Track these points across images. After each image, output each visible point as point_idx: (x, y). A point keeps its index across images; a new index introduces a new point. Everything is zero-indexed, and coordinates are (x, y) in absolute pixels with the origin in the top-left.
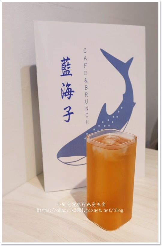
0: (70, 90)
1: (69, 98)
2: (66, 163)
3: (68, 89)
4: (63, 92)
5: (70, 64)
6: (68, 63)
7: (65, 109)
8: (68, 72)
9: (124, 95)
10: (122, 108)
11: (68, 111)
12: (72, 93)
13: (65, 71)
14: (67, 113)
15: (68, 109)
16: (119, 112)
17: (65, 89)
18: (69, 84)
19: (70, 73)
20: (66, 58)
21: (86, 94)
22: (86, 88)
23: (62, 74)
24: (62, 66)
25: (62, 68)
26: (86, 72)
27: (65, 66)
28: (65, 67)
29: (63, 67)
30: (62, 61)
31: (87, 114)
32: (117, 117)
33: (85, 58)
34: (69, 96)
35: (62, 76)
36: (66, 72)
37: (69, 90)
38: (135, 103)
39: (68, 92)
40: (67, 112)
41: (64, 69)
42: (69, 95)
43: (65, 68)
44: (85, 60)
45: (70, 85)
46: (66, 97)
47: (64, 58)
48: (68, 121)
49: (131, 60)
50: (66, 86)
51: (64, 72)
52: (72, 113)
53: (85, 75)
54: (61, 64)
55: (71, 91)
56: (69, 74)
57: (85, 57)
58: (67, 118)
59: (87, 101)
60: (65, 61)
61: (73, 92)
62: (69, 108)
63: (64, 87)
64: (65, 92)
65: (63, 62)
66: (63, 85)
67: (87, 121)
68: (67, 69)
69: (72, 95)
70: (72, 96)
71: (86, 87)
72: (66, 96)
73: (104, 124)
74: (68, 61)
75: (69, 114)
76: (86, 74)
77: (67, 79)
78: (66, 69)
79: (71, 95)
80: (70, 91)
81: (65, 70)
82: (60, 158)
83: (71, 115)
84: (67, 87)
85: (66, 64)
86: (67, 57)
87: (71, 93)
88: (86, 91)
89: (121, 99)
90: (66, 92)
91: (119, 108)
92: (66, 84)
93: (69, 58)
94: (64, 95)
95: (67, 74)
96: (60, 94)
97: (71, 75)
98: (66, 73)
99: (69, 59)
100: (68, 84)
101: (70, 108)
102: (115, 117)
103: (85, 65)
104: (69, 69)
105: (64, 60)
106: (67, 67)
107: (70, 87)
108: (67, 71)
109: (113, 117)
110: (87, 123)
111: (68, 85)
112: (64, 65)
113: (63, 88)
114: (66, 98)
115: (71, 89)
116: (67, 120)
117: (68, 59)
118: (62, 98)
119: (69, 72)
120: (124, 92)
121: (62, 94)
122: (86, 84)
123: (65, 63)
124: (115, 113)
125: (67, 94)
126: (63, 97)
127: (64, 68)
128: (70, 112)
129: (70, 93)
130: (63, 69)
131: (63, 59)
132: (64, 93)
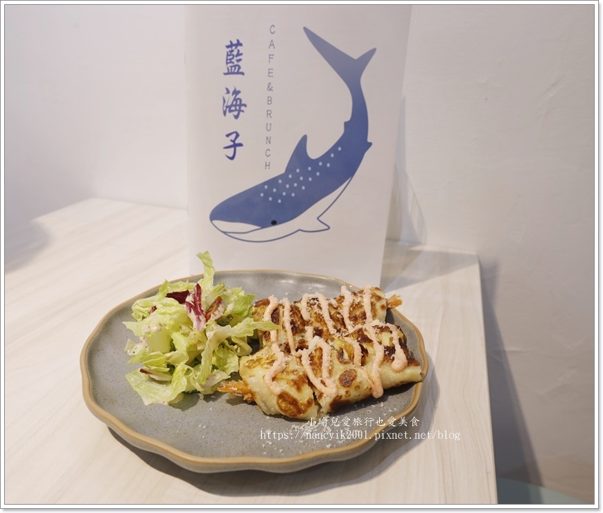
0: (238, 101)
1: (236, 117)
2: (225, 233)
3: (235, 99)
4: (226, 104)
5: (241, 54)
6: (238, 51)
7: (228, 136)
8: (237, 68)
9: (346, 124)
10: (340, 149)
11: (233, 139)
12: (243, 108)
13: (231, 67)
14: (232, 143)
15: (233, 137)
16: (332, 155)
17: (230, 99)
18: (237, 90)
19: (241, 71)
20: (235, 42)
21: (269, 112)
22: (270, 102)
23: (226, 71)
24: (228, 55)
25: (227, 59)
26: (270, 71)
27: (231, 57)
28: (233, 58)
29: (229, 58)
30: (228, 47)
31: (268, 150)
32: (328, 165)
33: (272, 44)
34: (236, 113)
35: (225, 74)
36: (233, 68)
37: (237, 102)
38: (370, 144)
39: (235, 106)
40: (231, 141)
41: (231, 62)
42: (236, 110)
43: (232, 61)
44: (272, 47)
45: (239, 92)
46: (232, 114)
47: (231, 42)
48: (232, 158)
49: (371, 53)
50: (233, 94)
51: (230, 68)
52: (241, 145)
53: (269, 76)
54: (226, 53)
55: (241, 105)
56: (238, 73)
57: (272, 41)
58: (230, 152)
59: (269, 125)
60: (234, 48)
61: (245, 105)
62: (234, 135)
63: (228, 95)
64: (230, 104)
65: (230, 49)
66: (226, 91)
67: (268, 164)
68: (236, 63)
69: (243, 111)
70: (241, 113)
71: (270, 99)
72: (230, 111)
73: (299, 175)
74: (239, 48)
75: (235, 145)
76: (270, 74)
77: (234, 82)
78: (233, 63)
79: (240, 111)
80: (238, 103)
81: (232, 64)
82: (214, 222)
83: (238, 148)
84: (234, 95)
85: (235, 53)
86: (238, 41)
87: (240, 108)
88: (269, 107)
89: (340, 131)
90: (232, 105)
91: (334, 149)
92: (231, 91)
93: (241, 42)
94: (228, 109)
95: (236, 71)
96: (220, 108)
97: (243, 74)
98: (234, 69)
99: (241, 45)
100: (235, 89)
101: (238, 135)
102: (324, 164)
103: (271, 56)
104: (240, 63)
105: (231, 45)
106: (235, 59)
107: (238, 96)
108: (235, 66)
109: (320, 164)
110: (267, 167)
111: (236, 92)
112: (230, 55)
113: (227, 97)
114: (230, 116)
115: (240, 100)
116: (231, 155)
117: (239, 44)
118: (223, 115)
119: (239, 68)
120: (348, 118)
121: (225, 108)
122: (270, 93)
123: (232, 51)
124: (325, 157)
125: (233, 108)
126: (225, 113)
127: (230, 59)
128: (237, 142)
129: (238, 108)
130: (229, 61)
131: (229, 44)
132: (227, 107)
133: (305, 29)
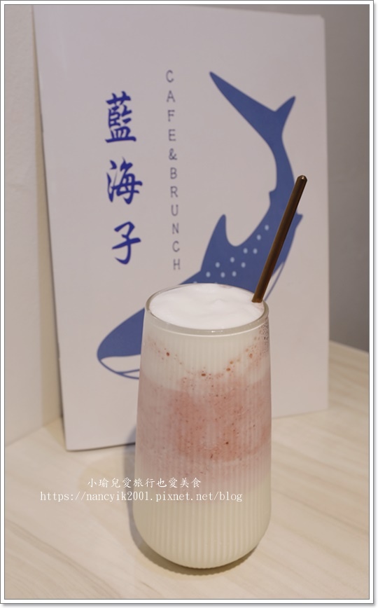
0: (130, 179)
1: (129, 201)
2: (121, 374)
3: (125, 176)
4: (112, 185)
5: (130, 112)
6: (125, 107)
7: (118, 229)
8: (125, 131)
9: (272, 194)
10: (267, 228)
11: (125, 233)
12: (137, 187)
13: (117, 130)
14: (124, 240)
15: (125, 230)
16: (259, 237)
17: (117, 176)
18: (127, 162)
19: (130, 135)
20: (119, 95)
21: (174, 190)
22: (174, 176)
23: (110, 137)
24: (110, 114)
25: (110, 120)
26: (172, 133)
27: (116, 116)
28: (118, 118)
29: (112, 117)
30: (109, 102)
31: (177, 242)
32: (255, 251)
33: (170, 96)
34: (127, 196)
35: (108, 141)
36: (120, 132)
37: (128, 180)
38: (301, 217)
39: (126, 185)
40: (124, 236)
41: (116, 124)
42: (127, 191)
43: (118, 121)
44: (171, 100)
45: (130, 165)
46: (122, 197)
47: (114, 95)
48: (126, 262)
49: (291, 102)
50: (121, 169)
51: (115, 133)
52: (137, 240)
53: (170, 140)
54: (107, 112)
55: (134, 183)
56: (127, 138)
57: (170, 92)
58: (122, 253)
59: (175, 207)
60: (118, 103)
61: (140, 183)
62: (127, 227)
63: (114, 171)
64: (117, 183)
65: (113, 105)
66: (111, 166)
67: (177, 262)
68: (123, 124)
69: (137, 192)
70: (135, 195)
71: (173, 171)
72: (119, 194)
73: (219, 270)
74: (126, 103)
75: (129, 242)
76: (172, 137)
77: (122, 151)
78: (119, 124)
79: (133, 192)
80: (130, 180)
81: (117, 127)
82: (105, 361)
83: (133, 246)
84: (124, 171)
85: (121, 110)
86: (124, 93)
87: (133, 188)
88: (173, 183)
89: (265, 205)
90: (121, 185)
91: (259, 229)
92: (119, 164)
93: (128, 94)
94: (115, 191)
95: (124, 136)
96: (103, 190)
97: (134, 139)
98: (122, 134)
99: (128, 99)
100: (124, 163)
101: (132, 227)
102: (250, 251)
103: (170, 113)
104: (128, 125)
105: (115, 100)
106: (122, 118)
107: (130, 171)
108: (122, 129)
109: (245, 251)
110: (177, 267)
111: (126, 166)
112: (114, 114)
113: (113, 173)
114: (119, 200)
115: (133, 176)
116: (124, 257)
117: (125, 97)
118: (108, 200)
119: (128, 131)
120: (272, 185)
121: (111, 190)
122: (173, 163)
123: (116, 108)
124: (250, 242)
125: (123, 189)
126: (111, 197)
127: (115, 120)
128: (132, 236)
129: (130, 188)
130: (112, 122)
131: (111, 98)
132: (114, 188)
133: (213, 76)
